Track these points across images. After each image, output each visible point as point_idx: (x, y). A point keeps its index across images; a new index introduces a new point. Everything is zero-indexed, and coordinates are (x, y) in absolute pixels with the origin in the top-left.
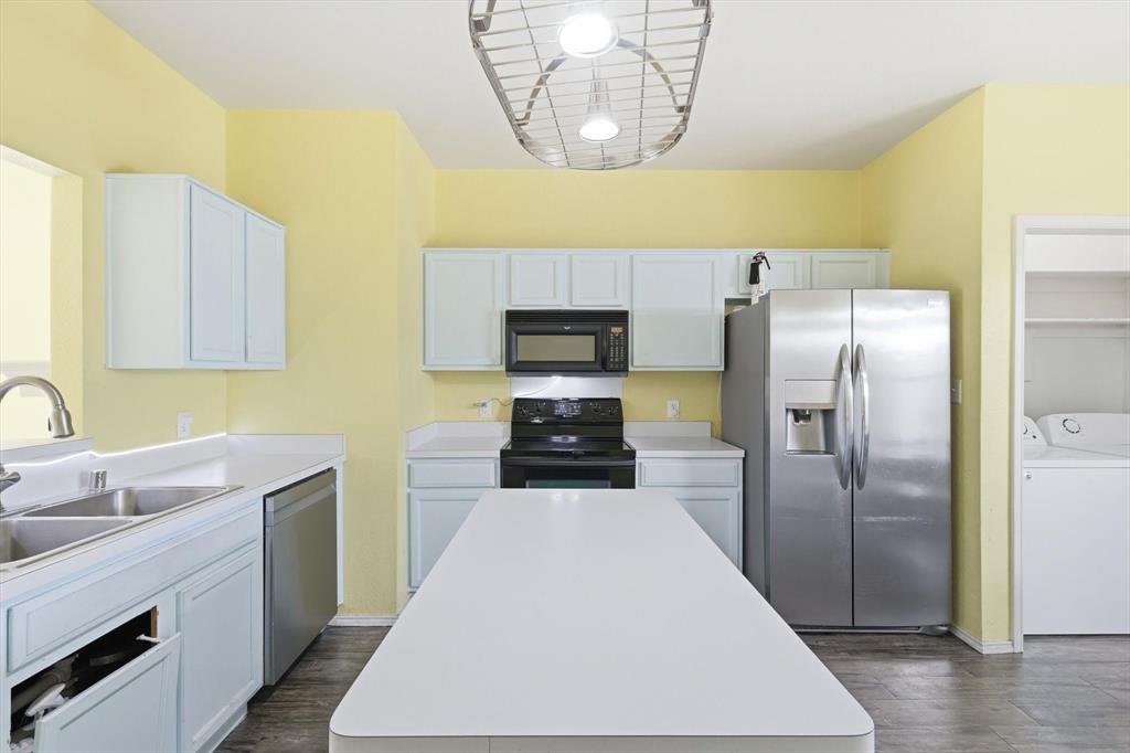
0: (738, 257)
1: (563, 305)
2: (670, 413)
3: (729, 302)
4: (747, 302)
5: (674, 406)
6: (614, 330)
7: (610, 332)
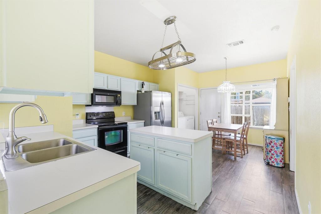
0: (139, 82)
1: (105, 88)
2: (123, 114)
3: (138, 91)
4: (141, 91)
5: (124, 113)
6: (119, 95)
7: (118, 96)
